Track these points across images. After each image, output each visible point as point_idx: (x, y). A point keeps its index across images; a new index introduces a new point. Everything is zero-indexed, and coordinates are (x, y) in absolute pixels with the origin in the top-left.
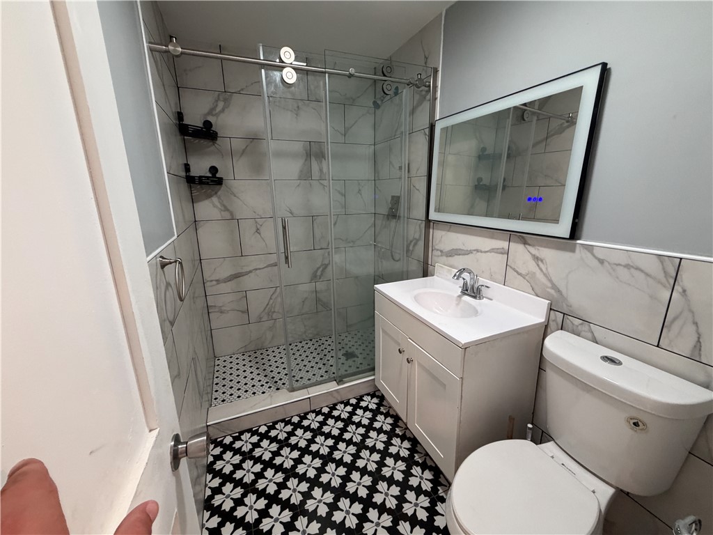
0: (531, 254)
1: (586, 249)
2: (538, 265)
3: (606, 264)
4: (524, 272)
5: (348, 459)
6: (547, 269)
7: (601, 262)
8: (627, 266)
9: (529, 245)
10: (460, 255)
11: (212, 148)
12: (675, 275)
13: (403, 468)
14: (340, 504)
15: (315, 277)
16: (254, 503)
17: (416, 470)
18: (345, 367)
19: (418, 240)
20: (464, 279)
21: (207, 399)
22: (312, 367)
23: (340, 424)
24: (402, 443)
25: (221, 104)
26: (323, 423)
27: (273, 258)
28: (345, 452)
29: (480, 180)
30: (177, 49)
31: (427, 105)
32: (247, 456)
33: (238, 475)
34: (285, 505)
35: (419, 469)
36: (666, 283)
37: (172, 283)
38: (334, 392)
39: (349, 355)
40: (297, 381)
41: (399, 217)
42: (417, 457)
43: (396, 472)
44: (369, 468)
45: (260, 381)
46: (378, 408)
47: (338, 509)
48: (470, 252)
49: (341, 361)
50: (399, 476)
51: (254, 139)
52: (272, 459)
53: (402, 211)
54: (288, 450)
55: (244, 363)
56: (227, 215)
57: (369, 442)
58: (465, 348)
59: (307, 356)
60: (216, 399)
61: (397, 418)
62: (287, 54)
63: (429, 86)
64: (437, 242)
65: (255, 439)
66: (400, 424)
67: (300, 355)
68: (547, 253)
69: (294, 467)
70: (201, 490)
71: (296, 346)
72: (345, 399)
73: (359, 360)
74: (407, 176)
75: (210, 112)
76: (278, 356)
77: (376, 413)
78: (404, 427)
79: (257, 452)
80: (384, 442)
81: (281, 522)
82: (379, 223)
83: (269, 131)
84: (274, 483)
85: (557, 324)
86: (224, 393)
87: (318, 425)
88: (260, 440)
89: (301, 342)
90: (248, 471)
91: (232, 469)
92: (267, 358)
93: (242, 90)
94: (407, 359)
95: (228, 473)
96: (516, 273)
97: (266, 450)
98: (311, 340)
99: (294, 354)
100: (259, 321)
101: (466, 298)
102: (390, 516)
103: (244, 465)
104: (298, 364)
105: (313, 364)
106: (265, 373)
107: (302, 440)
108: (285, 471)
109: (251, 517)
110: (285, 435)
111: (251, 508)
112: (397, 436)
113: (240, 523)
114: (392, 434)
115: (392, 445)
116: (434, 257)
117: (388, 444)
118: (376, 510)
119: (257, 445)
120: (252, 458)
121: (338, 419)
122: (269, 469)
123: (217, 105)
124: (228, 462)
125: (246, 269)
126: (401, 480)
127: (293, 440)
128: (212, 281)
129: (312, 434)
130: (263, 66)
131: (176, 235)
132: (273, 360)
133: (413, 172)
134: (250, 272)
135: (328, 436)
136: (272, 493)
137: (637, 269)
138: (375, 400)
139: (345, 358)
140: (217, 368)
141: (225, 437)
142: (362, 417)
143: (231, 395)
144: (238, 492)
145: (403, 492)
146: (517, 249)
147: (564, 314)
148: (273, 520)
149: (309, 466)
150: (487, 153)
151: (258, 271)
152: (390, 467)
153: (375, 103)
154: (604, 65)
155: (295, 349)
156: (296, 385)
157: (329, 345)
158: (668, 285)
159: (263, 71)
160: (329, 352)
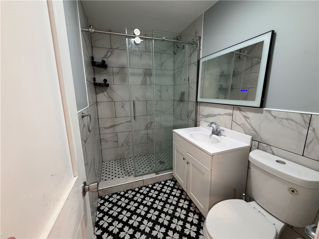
0: (243, 115)
1: (268, 112)
2: (246, 120)
3: (277, 118)
4: (240, 123)
5: (159, 208)
6: (250, 121)
7: (275, 117)
8: (287, 119)
9: (242, 111)
10: (211, 117)
11: (105, 71)
12: (309, 122)
13: (185, 213)
14: (156, 228)
15: (147, 128)
16: (117, 225)
17: (191, 214)
18: (160, 167)
19: (192, 111)
20: (213, 127)
21: (98, 179)
22: (145, 167)
23: (157, 192)
24: (184, 202)
25: (109, 54)
26: (149, 192)
27: (129, 119)
28: (158, 205)
29: (221, 86)
30: (93, 30)
31: (196, 53)
32: (115, 204)
33: (111, 212)
34: (131, 226)
35: (192, 214)
36: (305, 126)
37: (86, 125)
38: (154, 178)
39: (161, 163)
40: (138, 173)
41: (184, 101)
42: (191, 208)
43: (181, 215)
44: (169, 212)
45: (122, 172)
46: (174, 186)
47: (155, 230)
48: (216, 115)
49: (158, 165)
50: (183, 217)
51: (122, 68)
52: (126, 206)
53: (186, 98)
54: (133, 202)
55: (115, 164)
56: (110, 100)
57: (170, 201)
58: (213, 156)
59: (143, 162)
60: (102, 179)
61: (182, 191)
62: (137, 32)
63: (197, 44)
64: (201, 111)
65: (119, 197)
66: (184, 193)
67: (140, 162)
68: (250, 115)
69: (135, 210)
70: (94, 218)
71: (138, 158)
72: (159, 181)
73: (166, 165)
74: (187, 83)
75: (105, 57)
76: (130, 162)
77: (173, 188)
78: (186, 195)
79: (119, 203)
80: (176, 201)
81: (129, 234)
82: (175, 104)
83: (129, 64)
84: (126, 216)
85: (256, 147)
86: (106, 177)
87: (147, 192)
88: (121, 198)
89: (140, 156)
90: (115, 211)
91: (108, 210)
92: (125, 163)
93: (118, 48)
94: (187, 162)
95: (106, 211)
96: (236, 124)
97: (123, 202)
98: (145, 156)
99: (137, 161)
100: (122, 146)
101: (214, 136)
102: (178, 234)
103: (113, 208)
104: (138, 166)
105: (145, 166)
106: (124, 169)
107: (139, 199)
108: (131, 212)
109: (116, 231)
110: (132, 196)
111: (116, 227)
112: (183, 199)
113: (110, 233)
114: (180, 198)
115: (180, 202)
116: (200, 118)
117: (178, 202)
118: (172, 231)
119: (119, 200)
120: (117, 205)
121: (156, 190)
122: (124, 211)
123: (107, 54)
124: (106, 207)
125: (117, 123)
126: (184, 218)
127: (135, 199)
128: (102, 128)
129: (144, 196)
130: (127, 36)
131: (89, 106)
132: (128, 163)
133: (190, 81)
134: (119, 124)
135: (151, 197)
136: (125, 221)
137: (292, 120)
138: (173, 182)
139: (160, 164)
140: (103, 166)
141: (106, 196)
142: (167, 189)
143: (109, 178)
144: (110, 220)
145: (184, 224)
146: (237, 113)
147: (259, 142)
148: (125, 233)
149: (142, 210)
150: (224, 74)
151: (122, 124)
152: (179, 212)
153: (174, 52)
154: (273, 32)
155: (138, 159)
156: (137, 174)
157: (153, 158)
158: (306, 127)
159: (127, 39)
160: (153, 161)
